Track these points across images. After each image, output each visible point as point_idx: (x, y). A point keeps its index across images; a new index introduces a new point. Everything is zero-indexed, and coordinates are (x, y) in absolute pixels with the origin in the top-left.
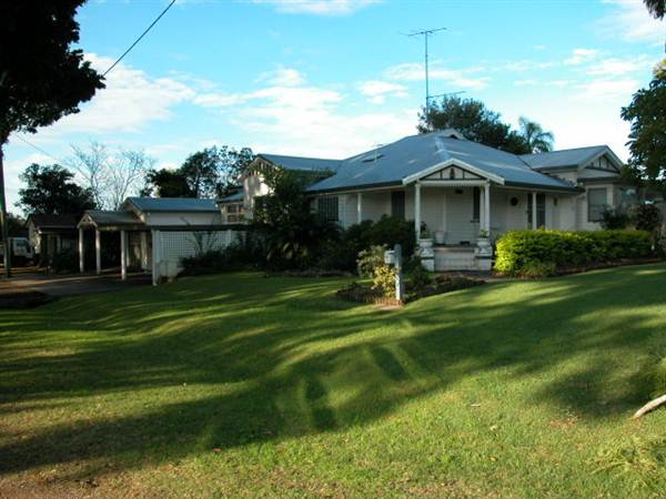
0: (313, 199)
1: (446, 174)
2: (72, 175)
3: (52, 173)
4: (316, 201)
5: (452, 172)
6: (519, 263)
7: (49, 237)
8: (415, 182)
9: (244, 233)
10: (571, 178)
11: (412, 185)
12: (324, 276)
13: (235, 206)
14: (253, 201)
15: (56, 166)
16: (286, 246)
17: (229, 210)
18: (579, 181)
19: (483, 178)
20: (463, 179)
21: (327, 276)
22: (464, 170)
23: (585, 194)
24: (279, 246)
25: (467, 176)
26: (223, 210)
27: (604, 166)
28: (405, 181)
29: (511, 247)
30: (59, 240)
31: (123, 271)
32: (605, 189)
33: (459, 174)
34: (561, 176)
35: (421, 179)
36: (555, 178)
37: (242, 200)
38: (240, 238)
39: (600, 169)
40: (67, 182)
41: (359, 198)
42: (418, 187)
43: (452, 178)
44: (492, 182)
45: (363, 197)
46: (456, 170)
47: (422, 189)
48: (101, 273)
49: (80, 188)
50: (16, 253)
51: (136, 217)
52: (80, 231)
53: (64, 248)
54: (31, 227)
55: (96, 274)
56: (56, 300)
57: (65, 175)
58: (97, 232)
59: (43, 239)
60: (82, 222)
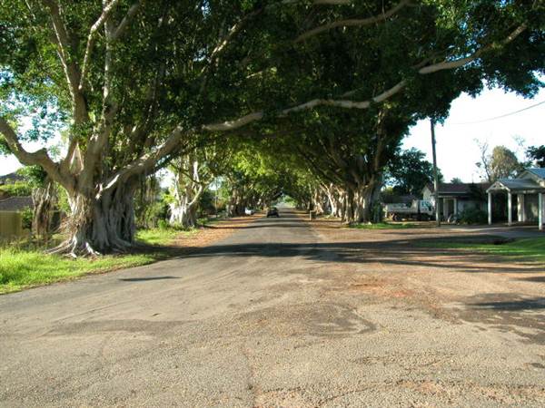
2: (424, 155)
3: (409, 154)
7: (444, 200)
30: (455, 201)
31: (540, 224)
40: (421, 160)
48: (513, 225)
49: (430, 164)
50: (422, 212)
51: (534, 183)
52: (489, 195)
53: (459, 207)
54: (426, 193)
55: (507, 226)
56: (513, 240)
57: (419, 154)
58: (509, 195)
59: (440, 201)
60: (491, 188)
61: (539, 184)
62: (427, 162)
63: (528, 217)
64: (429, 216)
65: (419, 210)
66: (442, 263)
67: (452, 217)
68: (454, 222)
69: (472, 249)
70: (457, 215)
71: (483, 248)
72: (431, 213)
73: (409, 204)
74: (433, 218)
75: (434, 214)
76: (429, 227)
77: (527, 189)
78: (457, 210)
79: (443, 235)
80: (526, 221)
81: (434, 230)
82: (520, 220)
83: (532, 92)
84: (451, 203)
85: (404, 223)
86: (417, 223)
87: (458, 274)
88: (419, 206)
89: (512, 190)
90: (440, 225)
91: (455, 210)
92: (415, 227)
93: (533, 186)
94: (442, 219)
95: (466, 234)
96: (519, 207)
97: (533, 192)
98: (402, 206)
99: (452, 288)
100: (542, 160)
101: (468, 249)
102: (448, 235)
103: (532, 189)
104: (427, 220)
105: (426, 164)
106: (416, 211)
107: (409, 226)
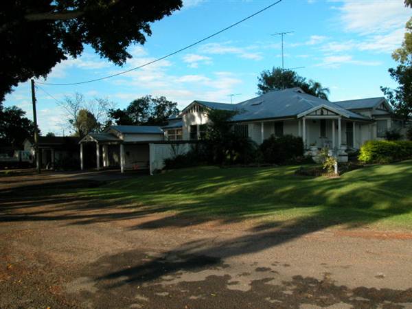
0: (231, 126)
1: (319, 113)
2: (24, 113)
3: (11, 111)
4: (233, 127)
5: (322, 111)
6: (374, 157)
7: (43, 150)
8: (303, 116)
9: (194, 145)
10: (368, 114)
11: (301, 118)
12: (262, 166)
13: (174, 131)
14: (189, 128)
15: (14, 107)
16: (227, 152)
17: (169, 132)
18: (373, 116)
19: (337, 114)
20: (328, 115)
21: (265, 166)
22: (328, 110)
23: (376, 123)
24: (224, 151)
25: (329, 113)
26: (165, 133)
27: (382, 108)
28: (299, 116)
29: (370, 149)
30: (52, 152)
31: (122, 168)
32: (386, 120)
33: (325, 112)
34: (362, 113)
35: (307, 115)
36: (359, 114)
37: (181, 127)
38: (192, 147)
39: (380, 109)
40: (22, 117)
41: (262, 125)
42: (304, 119)
43: (322, 114)
44: (343, 117)
45: (264, 124)
46: (324, 110)
47: (306, 120)
48: (100, 170)
49: (30, 121)
50: (23, 160)
51: (116, 137)
52: (81, 145)
53: (55, 157)
54: (27, 144)
55: (96, 171)
56: (105, 183)
57: (20, 112)
58: (98, 146)
59: (38, 151)
60: (83, 140)
61: (118, 138)
62: (26, 119)
63: (110, 163)
64: (30, 164)
65: (21, 159)
66: (49, 215)
67: (50, 165)
68: (51, 169)
69: (73, 194)
70: (54, 163)
71: (83, 193)
72: (31, 162)
73: (12, 154)
74: (34, 165)
75: (35, 162)
76: (30, 174)
77: (111, 141)
78: (55, 159)
79: (45, 182)
80: (109, 166)
81: (36, 177)
82: (105, 165)
83: (121, 61)
84: (49, 153)
85: (7, 171)
86: (19, 171)
87: (70, 228)
88: (20, 155)
89: (100, 142)
90: (40, 172)
91: (52, 158)
92: (18, 174)
93: (115, 139)
94: (42, 166)
95: (64, 180)
96: (104, 155)
97: (116, 143)
98: (5, 156)
99: (69, 251)
100: (118, 120)
101: (70, 195)
102: (48, 181)
103: (114, 141)
104: (28, 168)
105: (26, 120)
106: (18, 160)
107: (12, 174)
